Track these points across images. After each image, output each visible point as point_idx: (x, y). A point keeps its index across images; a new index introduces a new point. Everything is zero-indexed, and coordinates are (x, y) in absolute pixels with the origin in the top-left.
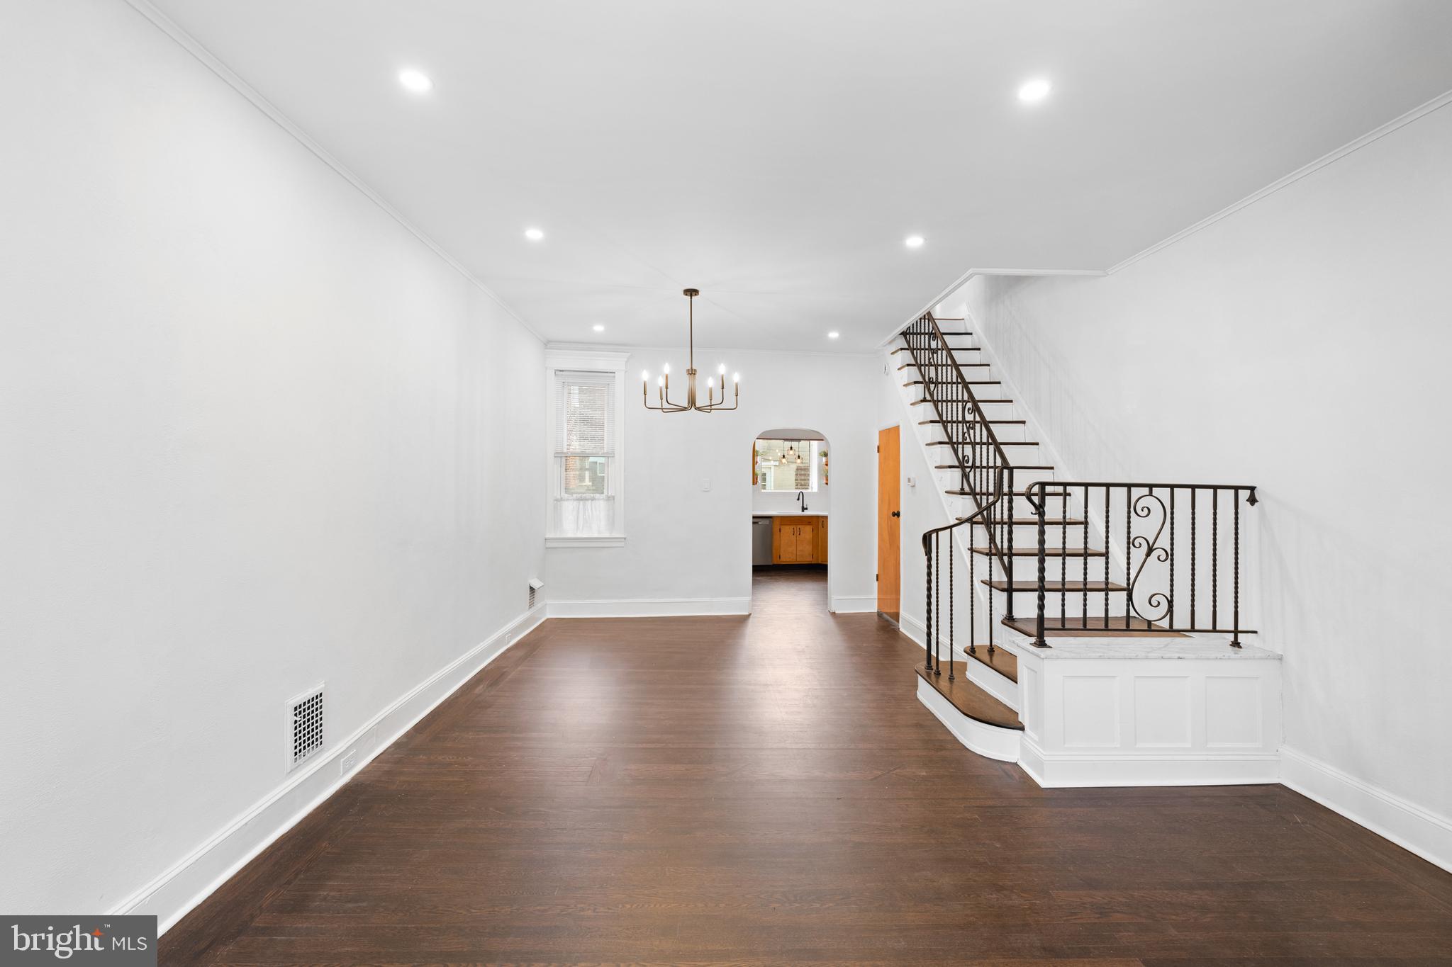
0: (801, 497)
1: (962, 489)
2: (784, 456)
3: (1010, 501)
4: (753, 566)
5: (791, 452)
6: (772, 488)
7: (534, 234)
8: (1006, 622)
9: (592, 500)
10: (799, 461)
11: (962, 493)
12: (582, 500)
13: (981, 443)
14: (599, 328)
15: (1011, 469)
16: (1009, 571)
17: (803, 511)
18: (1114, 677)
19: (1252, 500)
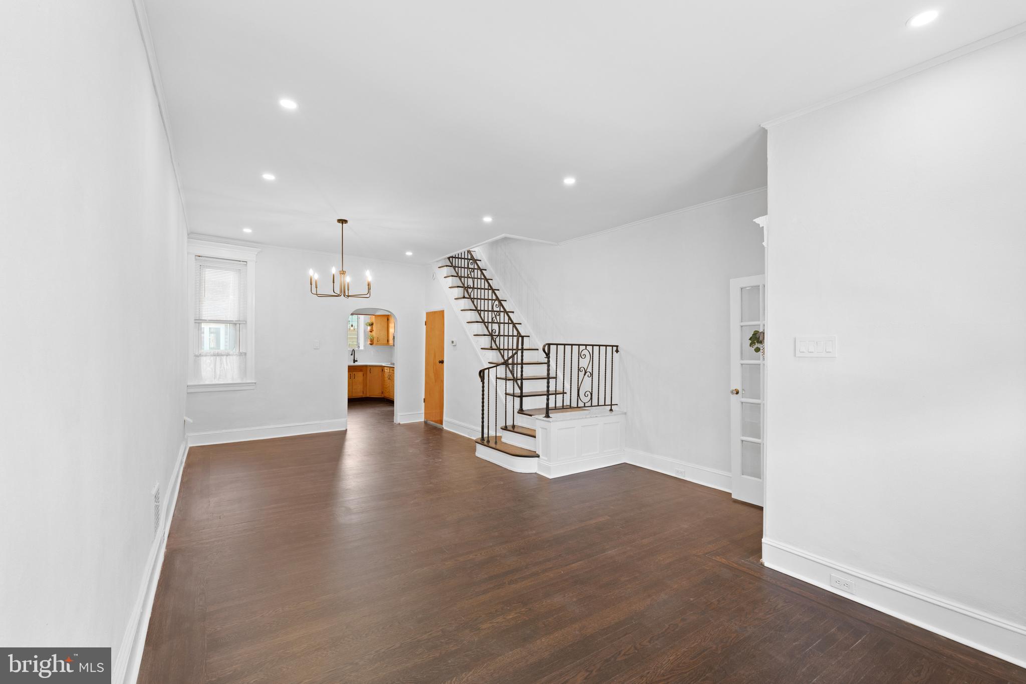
0: (353, 353)
1: (491, 347)
3: (522, 353)
4: (348, 399)
7: (269, 177)
8: (520, 412)
9: (227, 356)
11: (491, 349)
12: (218, 355)
13: (504, 323)
14: (247, 231)
15: (523, 337)
16: (521, 388)
17: (354, 362)
18: (574, 427)
19: (617, 351)
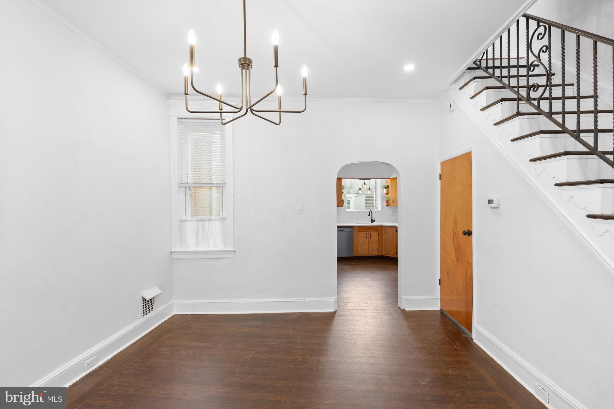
0: (371, 214)
2: (360, 189)
5: (365, 186)
6: (353, 209)
10: (369, 192)
17: (372, 222)
